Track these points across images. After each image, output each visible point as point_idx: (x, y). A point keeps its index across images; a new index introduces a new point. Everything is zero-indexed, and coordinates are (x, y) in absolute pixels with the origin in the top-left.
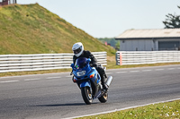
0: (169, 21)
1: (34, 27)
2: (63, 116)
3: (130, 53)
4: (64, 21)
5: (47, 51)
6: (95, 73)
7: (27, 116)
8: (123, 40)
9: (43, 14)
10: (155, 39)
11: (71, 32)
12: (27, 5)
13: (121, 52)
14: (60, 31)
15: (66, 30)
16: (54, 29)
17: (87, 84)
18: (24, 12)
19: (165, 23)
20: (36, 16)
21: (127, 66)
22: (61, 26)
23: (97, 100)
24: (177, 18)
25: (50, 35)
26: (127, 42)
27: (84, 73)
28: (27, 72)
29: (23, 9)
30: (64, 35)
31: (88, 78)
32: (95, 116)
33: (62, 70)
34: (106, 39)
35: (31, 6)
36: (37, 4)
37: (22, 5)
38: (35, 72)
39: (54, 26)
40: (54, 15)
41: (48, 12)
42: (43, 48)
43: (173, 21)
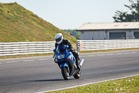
0: (117, 17)
1: (13, 21)
2: (36, 90)
3: (87, 42)
4: (37, 17)
5: (24, 40)
6: (71, 56)
7: (8, 90)
8: (83, 31)
9: (21, 11)
10: (106, 30)
11: (42, 25)
12: (8, 4)
13: (80, 41)
14: (33, 25)
15: (38, 23)
16: (29, 23)
17: (66, 65)
18: (5, 9)
19: (115, 18)
20: (15, 12)
21: (86, 52)
22: (34, 20)
23: (72, 77)
24: (124, 14)
25: (26, 27)
26: (85, 33)
27: (63, 56)
28: (8, 57)
29: (5, 7)
30: (37, 27)
31: (66, 60)
32: (61, 91)
33: (35, 55)
34: (69, 31)
35: (11, 4)
36: (15, 3)
37: (4, 4)
38: (14, 56)
39: (29, 20)
40: (28, 11)
41: (24, 9)
42: (21, 38)
43: (121, 16)
